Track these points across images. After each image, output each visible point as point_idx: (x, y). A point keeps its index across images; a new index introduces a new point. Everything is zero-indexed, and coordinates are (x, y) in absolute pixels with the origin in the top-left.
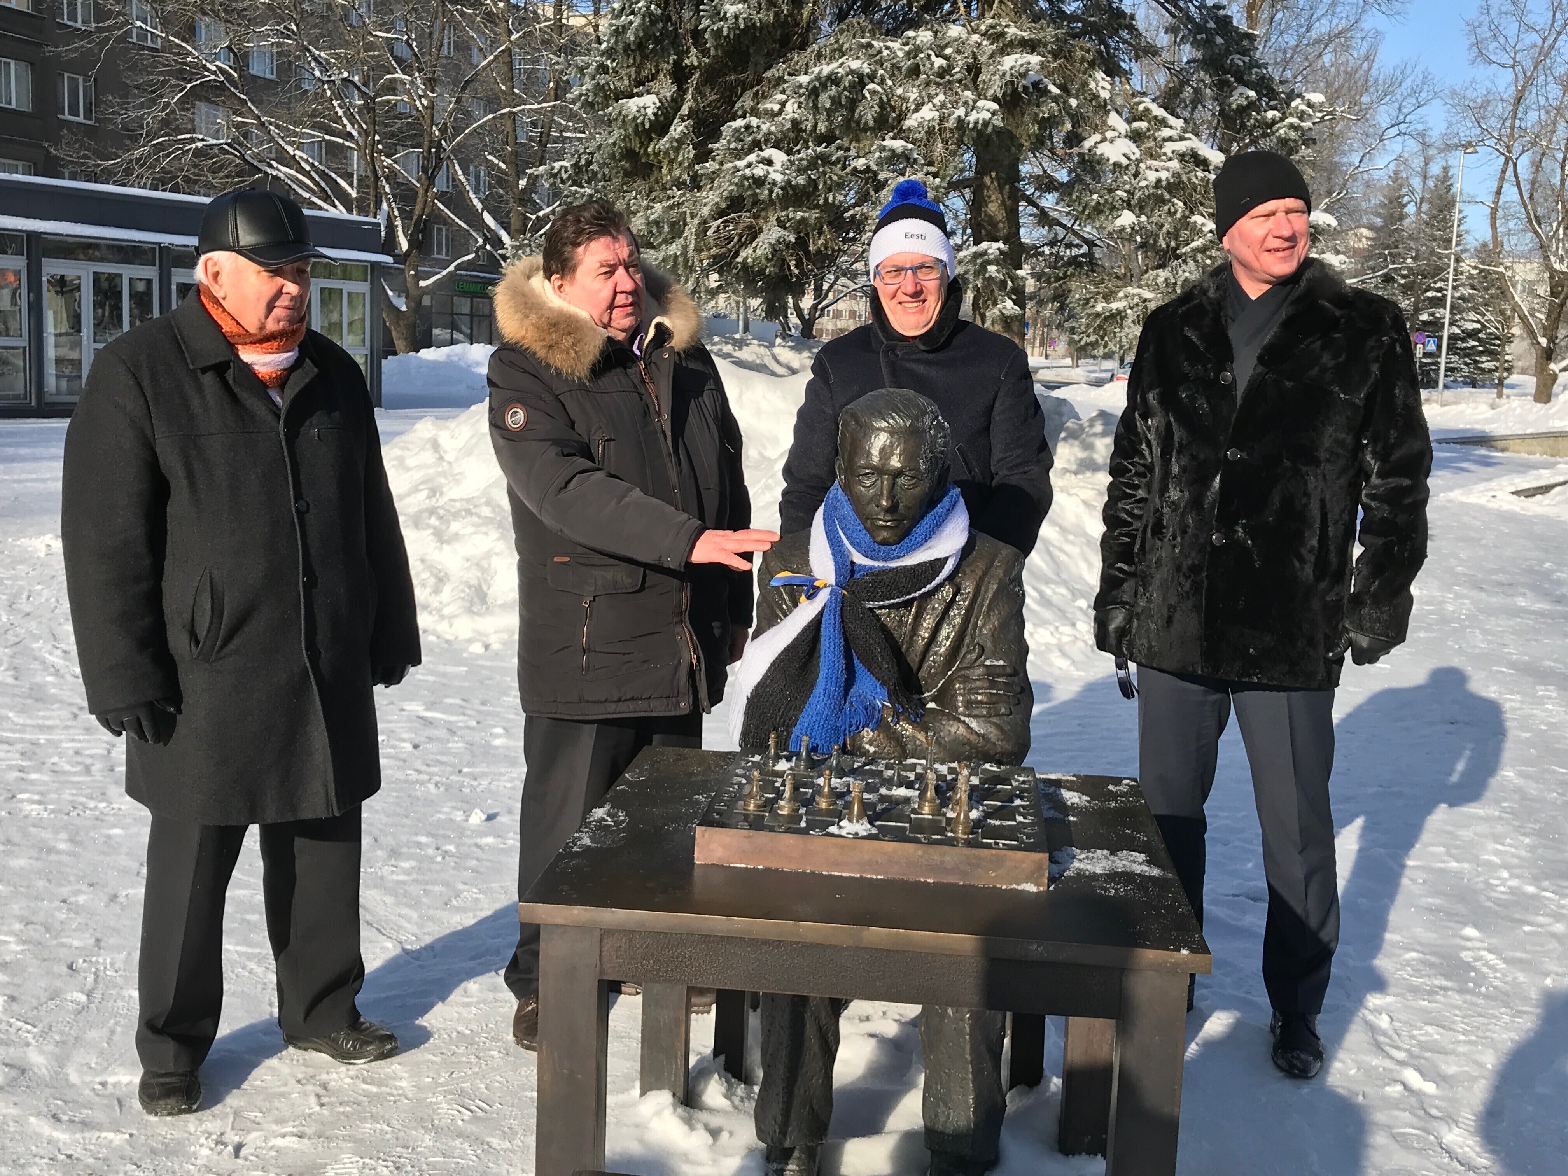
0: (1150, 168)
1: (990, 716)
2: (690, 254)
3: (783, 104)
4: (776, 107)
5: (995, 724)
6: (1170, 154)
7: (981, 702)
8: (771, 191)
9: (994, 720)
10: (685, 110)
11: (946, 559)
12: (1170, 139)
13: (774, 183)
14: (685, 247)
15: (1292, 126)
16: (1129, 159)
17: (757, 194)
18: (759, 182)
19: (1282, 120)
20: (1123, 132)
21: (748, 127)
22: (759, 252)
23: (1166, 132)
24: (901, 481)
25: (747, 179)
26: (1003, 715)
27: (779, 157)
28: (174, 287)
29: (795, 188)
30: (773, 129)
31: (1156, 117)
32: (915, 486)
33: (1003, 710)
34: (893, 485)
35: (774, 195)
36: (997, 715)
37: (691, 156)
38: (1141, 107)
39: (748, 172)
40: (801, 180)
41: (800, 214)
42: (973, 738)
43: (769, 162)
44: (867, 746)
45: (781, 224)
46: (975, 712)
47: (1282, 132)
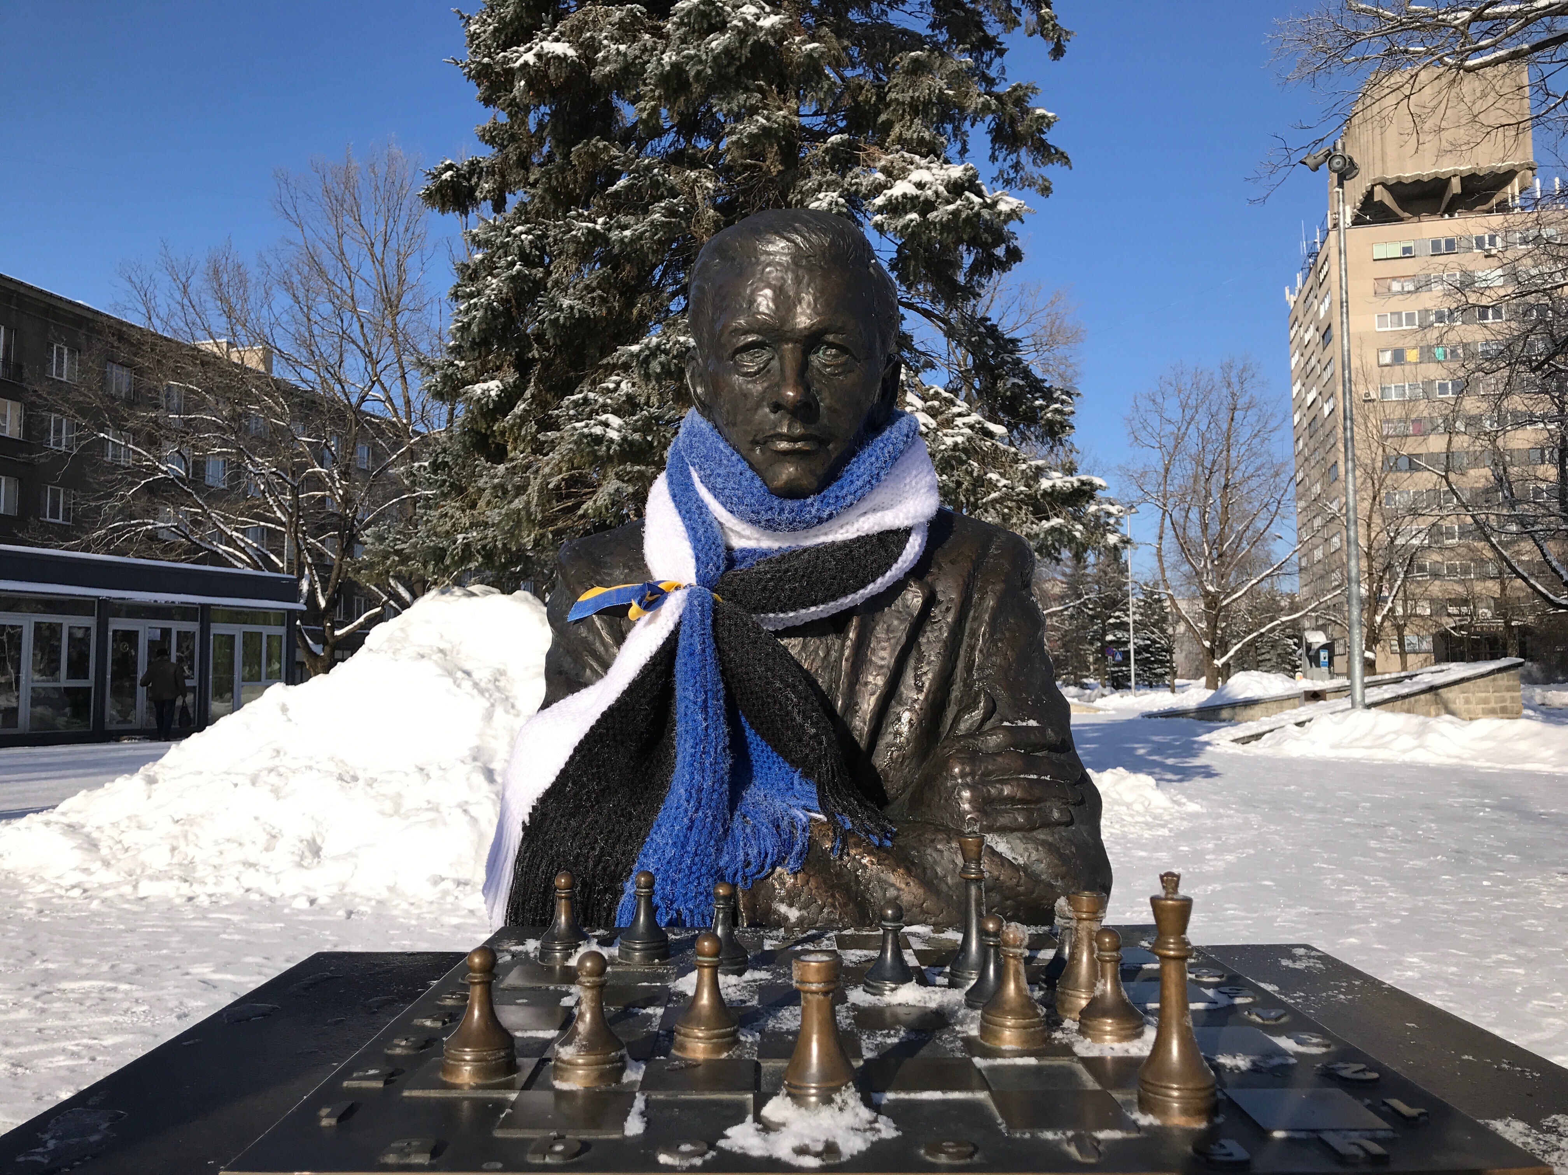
0: (946, 435)
1: (1033, 829)
2: (533, 509)
3: (618, 384)
4: (612, 386)
5: (1044, 843)
6: (961, 425)
7: (1011, 800)
8: (609, 448)
9: (1041, 835)
10: (528, 394)
11: (907, 532)
12: (960, 415)
13: (612, 441)
14: (528, 503)
15: (1056, 411)
16: (928, 428)
17: (596, 451)
18: (598, 440)
19: (1048, 406)
20: (920, 407)
21: (586, 400)
22: (599, 503)
23: (955, 410)
24: (821, 358)
25: (586, 436)
26: (1058, 824)
27: (615, 421)
28: (110, 634)
29: (631, 443)
30: (609, 401)
31: (945, 399)
32: (846, 369)
33: (1056, 815)
34: (804, 366)
35: (611, 452)
36: (1048, 824)
37: (534, 430)
38: (932, 392)
39: (586, 430)
40: (637, 436)
41: (637, 468)
42: (1004, 875)
43: (606, 425)
44: (783, 908)
45: (619, 477)
46: (1003, 820)
47: (1049, 415)
